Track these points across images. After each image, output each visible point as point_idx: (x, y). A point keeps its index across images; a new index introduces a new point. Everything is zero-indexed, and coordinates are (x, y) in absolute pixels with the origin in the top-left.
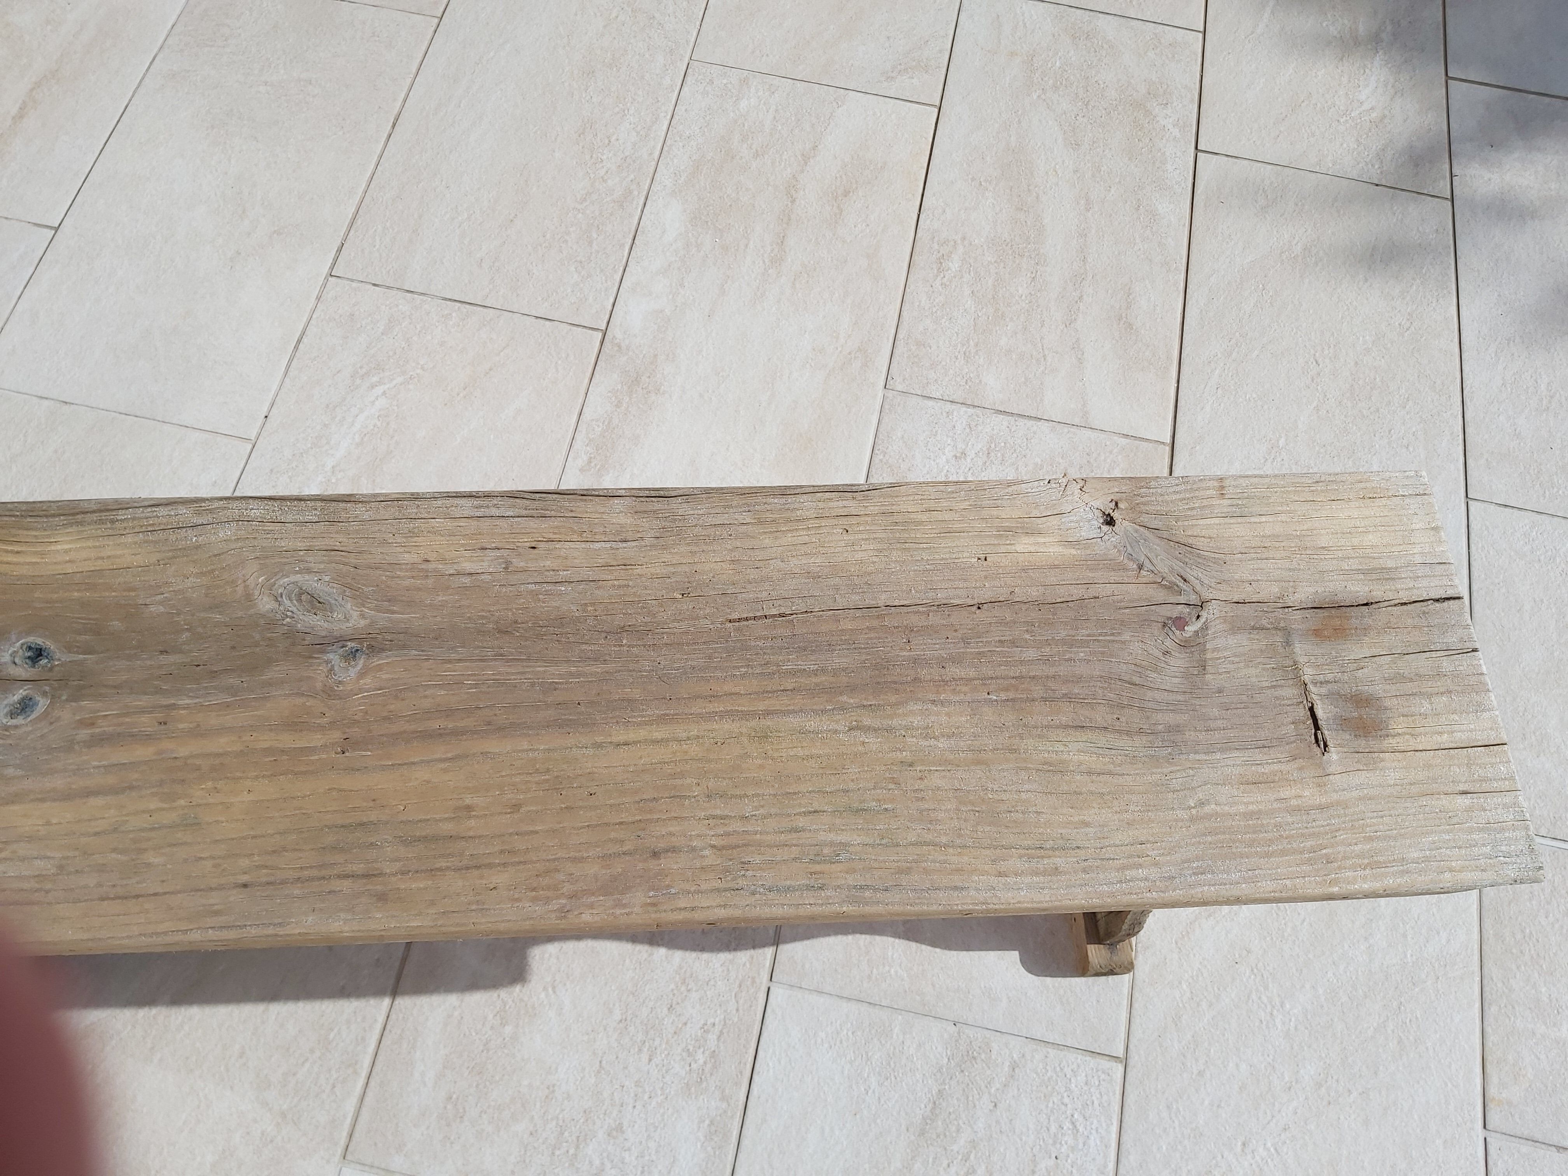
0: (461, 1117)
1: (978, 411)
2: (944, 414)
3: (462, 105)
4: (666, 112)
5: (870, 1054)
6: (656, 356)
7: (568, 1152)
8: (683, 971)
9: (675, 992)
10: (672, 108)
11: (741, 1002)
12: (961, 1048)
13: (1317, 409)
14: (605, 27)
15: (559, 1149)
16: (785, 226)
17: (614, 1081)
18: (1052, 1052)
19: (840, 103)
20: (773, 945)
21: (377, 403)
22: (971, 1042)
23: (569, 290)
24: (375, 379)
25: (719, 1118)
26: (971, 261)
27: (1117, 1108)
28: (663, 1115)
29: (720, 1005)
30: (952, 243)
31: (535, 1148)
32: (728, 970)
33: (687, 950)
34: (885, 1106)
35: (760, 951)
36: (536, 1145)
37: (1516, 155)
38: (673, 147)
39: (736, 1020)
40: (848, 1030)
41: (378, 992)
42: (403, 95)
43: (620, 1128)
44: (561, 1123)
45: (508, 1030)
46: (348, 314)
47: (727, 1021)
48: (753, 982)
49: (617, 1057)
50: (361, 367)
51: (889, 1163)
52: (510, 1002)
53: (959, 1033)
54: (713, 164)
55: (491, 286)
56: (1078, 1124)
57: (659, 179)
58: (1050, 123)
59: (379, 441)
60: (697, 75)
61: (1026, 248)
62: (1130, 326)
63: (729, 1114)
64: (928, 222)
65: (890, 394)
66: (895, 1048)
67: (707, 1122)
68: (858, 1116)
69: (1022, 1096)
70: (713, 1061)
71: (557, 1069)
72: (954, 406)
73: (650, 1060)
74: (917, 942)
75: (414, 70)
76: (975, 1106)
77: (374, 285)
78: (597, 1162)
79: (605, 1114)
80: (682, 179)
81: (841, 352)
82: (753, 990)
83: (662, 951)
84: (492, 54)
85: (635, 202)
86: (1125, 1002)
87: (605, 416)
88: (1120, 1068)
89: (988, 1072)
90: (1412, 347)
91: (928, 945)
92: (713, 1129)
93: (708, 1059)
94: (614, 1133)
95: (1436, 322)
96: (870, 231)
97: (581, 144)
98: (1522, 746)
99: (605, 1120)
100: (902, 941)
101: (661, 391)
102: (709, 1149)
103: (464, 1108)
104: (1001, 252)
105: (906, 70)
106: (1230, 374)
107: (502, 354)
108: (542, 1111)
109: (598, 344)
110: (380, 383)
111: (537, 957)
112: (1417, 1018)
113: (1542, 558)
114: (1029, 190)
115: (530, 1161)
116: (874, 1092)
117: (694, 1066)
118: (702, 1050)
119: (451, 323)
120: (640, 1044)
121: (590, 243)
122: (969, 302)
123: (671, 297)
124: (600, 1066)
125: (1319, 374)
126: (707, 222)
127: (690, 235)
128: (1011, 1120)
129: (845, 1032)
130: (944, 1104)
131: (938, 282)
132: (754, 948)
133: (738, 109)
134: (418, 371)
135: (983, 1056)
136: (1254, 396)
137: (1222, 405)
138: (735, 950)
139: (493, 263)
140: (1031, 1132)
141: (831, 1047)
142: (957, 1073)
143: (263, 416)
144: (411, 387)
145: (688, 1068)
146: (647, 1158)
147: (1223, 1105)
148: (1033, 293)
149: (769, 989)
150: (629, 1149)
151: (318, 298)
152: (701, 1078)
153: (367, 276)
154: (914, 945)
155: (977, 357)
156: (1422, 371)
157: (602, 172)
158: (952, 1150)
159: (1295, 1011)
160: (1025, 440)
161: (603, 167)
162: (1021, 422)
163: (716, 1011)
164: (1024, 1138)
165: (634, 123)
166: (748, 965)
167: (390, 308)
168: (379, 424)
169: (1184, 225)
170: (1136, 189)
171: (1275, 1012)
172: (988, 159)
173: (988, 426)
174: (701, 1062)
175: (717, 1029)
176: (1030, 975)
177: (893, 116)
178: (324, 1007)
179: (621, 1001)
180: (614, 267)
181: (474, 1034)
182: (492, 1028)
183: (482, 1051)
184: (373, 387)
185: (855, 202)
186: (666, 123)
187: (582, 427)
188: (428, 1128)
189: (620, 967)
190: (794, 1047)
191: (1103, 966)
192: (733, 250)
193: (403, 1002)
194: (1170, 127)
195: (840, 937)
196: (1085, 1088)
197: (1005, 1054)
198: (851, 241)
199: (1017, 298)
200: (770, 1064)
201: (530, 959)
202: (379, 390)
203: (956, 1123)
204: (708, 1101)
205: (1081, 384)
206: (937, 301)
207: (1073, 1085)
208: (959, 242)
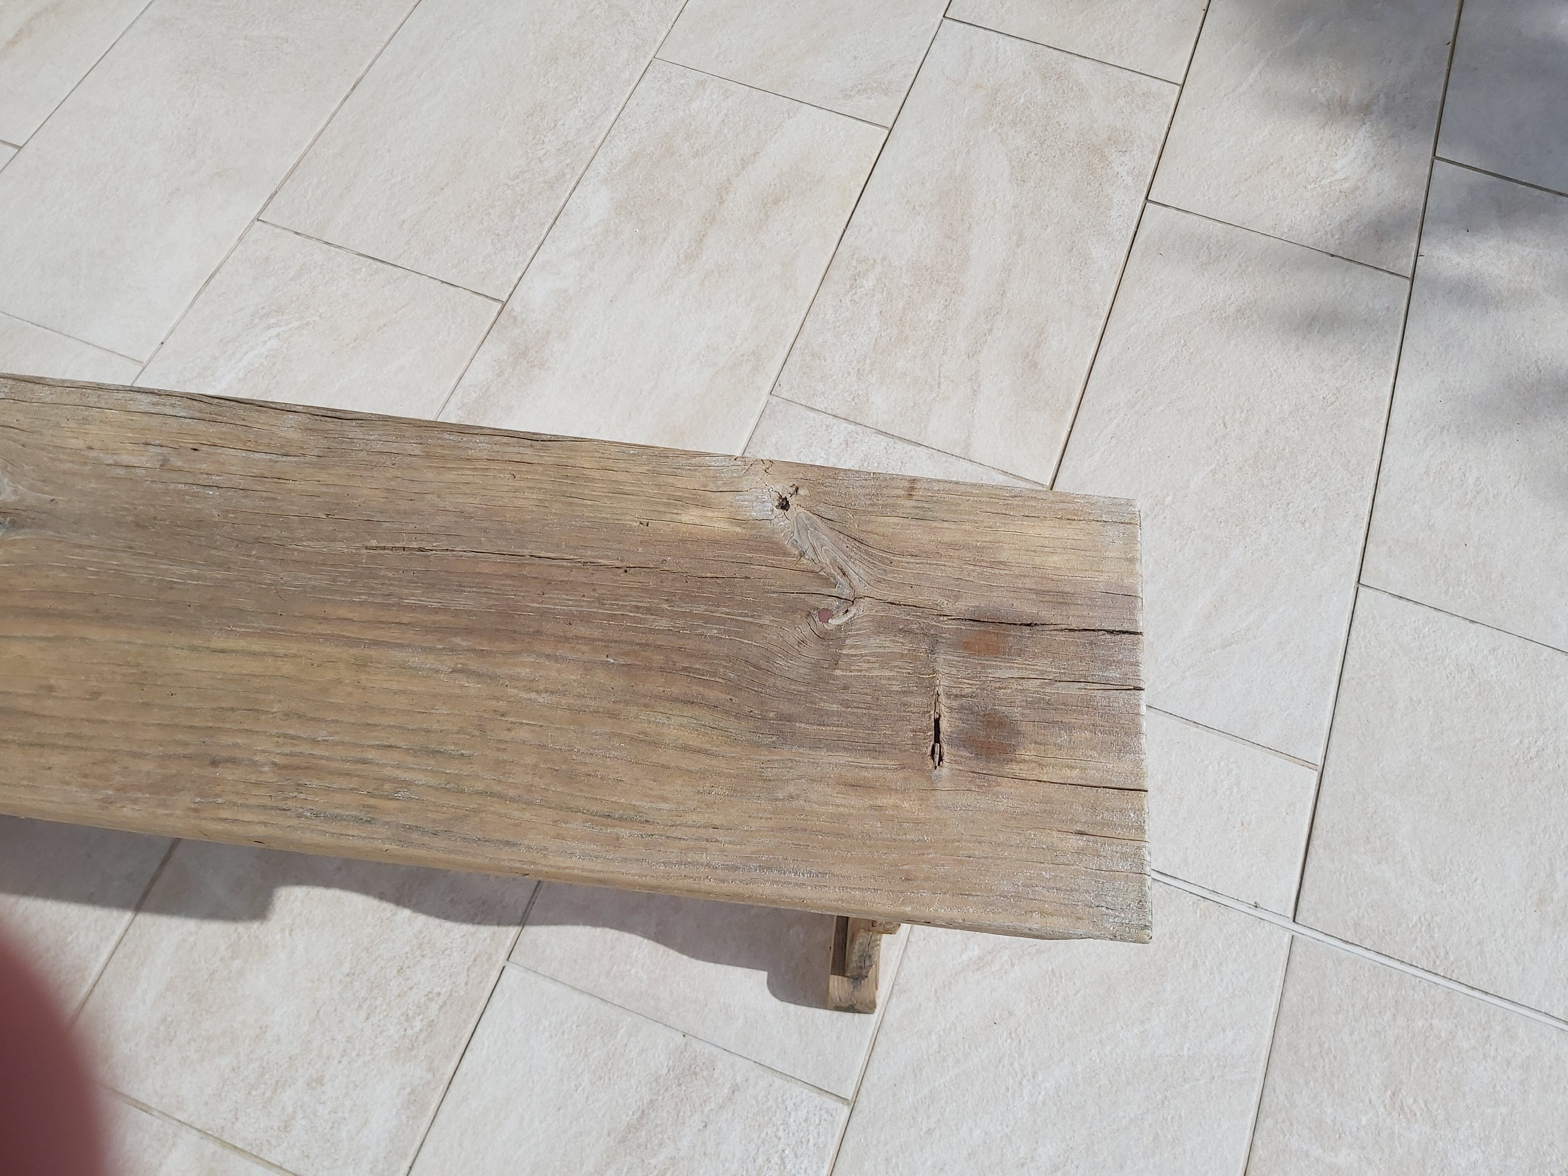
0: (171, 1041)
1: (859, 429)
2: (824, 427)
3: (422, 76)
4: (617, 104)
5: (589, 1051)
6: (549, 333)
7: (264, 1094)
8: (422, 935)
9: (409, 955)
10: (624, 100)
11: (473, 976)
12: (684, 1061)
13: (1214, 472)
14: (578, 18)
15: (256, 1089)
16: (707, 225)
17: (327, 1033)
18: (778, 1082)
19: (791, 115)
20: (519, 925)
21: (269, 343)
22: (696, 1057)
23: (480, 260)
24: (273, 321)
25: (421, 1088)
26: (887, 282)
27: (832, 1151)
28: (366, 1075)
29: (450, 976)
30: (872, 262)
31: (233, 1084)
32: (467, 942)
33: (431, 915)
34: (592, 1106)
35: (503, 929)
36: (235, 1081)
37: (1492, 243)
38: (616, 138)
39: (462, 993)
40: (573, 1023)
41: (123, 905)
42: (369, 61)
43: (320, 1081)
44: (264, 1064)
45: (237, 963)
46: (264, 257)
47: (454, 993)
48: (489, 958)
49: (336, 1010)
50: (263, 308)
51: (582, 1165)
52: (245, 937)
53: (686, 1045)
54: (651, 158)
55: (406, 247)
56: (787, 1161)
57: (594, 166)
58: (1000, 157)
59: (261, 378)
60: (656, 72)
61: (946, 275)
62: (1035, 365)
63: (432, 1086)
64: (852, 238)
65: (774, 400)
66: (616, 1049)
67: (408, 1090)
68: (561, 1112)
69: (736, 1121)
70: (429, 1030)
71: (274, 1010)
72: (836, 421)
73: (367, 1018)
74: (665, 945)
75: (386, 40)
76: (684, 1123)
77: (296, 233)
78: (290, 1109)
79: (310, 1063)
80: (617, 169)
81: (734, 353)
82: (487, 967)
83: (407, 912)
84: (463, 32)
85: (566, 185)
86: (867, 1044)
87: (484, 383)
88: (846, 1111)
89: (706, 1091)
90: (1332, 422)
91: (676, 950)
92: (412, 1097)
93: (425, 1027)
94: (314, 1084)
95: (1365, 400)
96: (792, 240)
97: (527, 125)
98: (1363, 850)
99: (308, 1069)
100: (650, 942)
101: (546, 367)
102: (404, 1117)
103: (175, 1033)
104: (920, 276)
105: (865, 90)
106: (1129, 426)
107: (400, 312)
108: (250, 1049)
109: (495, 314)
110: (277, 325)
111: (282, 898)
112: (1180, 1117)
113: (1430, 657)
114: (962, 220)
115: (226, 1096)
116: (584, 1089)
117: (409, 1032)
118: (421, 1017)
119: (359, 277)
120: (361, 1001)
121: (512, 218)
122: (875, 322)
123: (578, 278)
124: (317, 1016)
125: (1224, 437)
126: (631, 212)
127: (612, 222)
128: (718, 1144)
129: (569, 1025)
130: (653, 1115)
131: (848, 297)
132: (499, 924)
133: (689, 109)
134: (316, 318)
135: (705, 1073)
136: (1150, 450)
137: (1113, 455)
138: (479, 923)
139: (415, 225)
140: (735, 1160)
141: (551, 1037)
142: (674, 1086)
143: (160, 342)
144: (305, 332)
145: (402, 1033)
146: (339, 1115)
147: (946, 1168)
148: (942, 320)
149: (504, 968)
150: (324, 1103)
151: (240, 239)
152: (413, 1046)
153: (291, 224)
154: (661, 948)
155: (870, 376)
156: (1338, 448)
157: (541, 153)
158: (649, 1164)
159: (1047, 1085)
160: (900, 463)
161: (543, 148)
162: (900, 445)
163: (444, 981)
164: (727, 1165)
165: (584, 112)
166: (488, 941)
167: (305, 257)
168: (265, 363)
169: (1115, 273)
170: (1074, 231)
171: (1025, 1082)
172: (928, 184)
173: (866, 445)
174: (417, 1029)
175: (442, 998)
176: (773, 999)
177: (842, 133)
178: (69, 910)
179: (353, 955)
180: (530, 244)
181: (203, 962)
182: (222, 959)
183: (207, 980)
184: (269, 327)
185: (783, 211)
186: (615, 114)
187: (459, 391)
188: (137, 1045)
189: (361, 921)
190: (514, 1030)
191: (843, 1000)
192: (650, 241)
193: (145, 919)
194: (1124, 174)
195: (588, 929)
196: (804, 1125)
197: (729, 1075)
198: (770, 248)
199: (925, 323)
200: (486, 1043)
201: (275, 899)
202: (273, 332)
203: (660, 1136)
204: (414, 1069)
205: (970, 415)
206: (843, 316)
207: (792, 1120)
208: (879, 261)
